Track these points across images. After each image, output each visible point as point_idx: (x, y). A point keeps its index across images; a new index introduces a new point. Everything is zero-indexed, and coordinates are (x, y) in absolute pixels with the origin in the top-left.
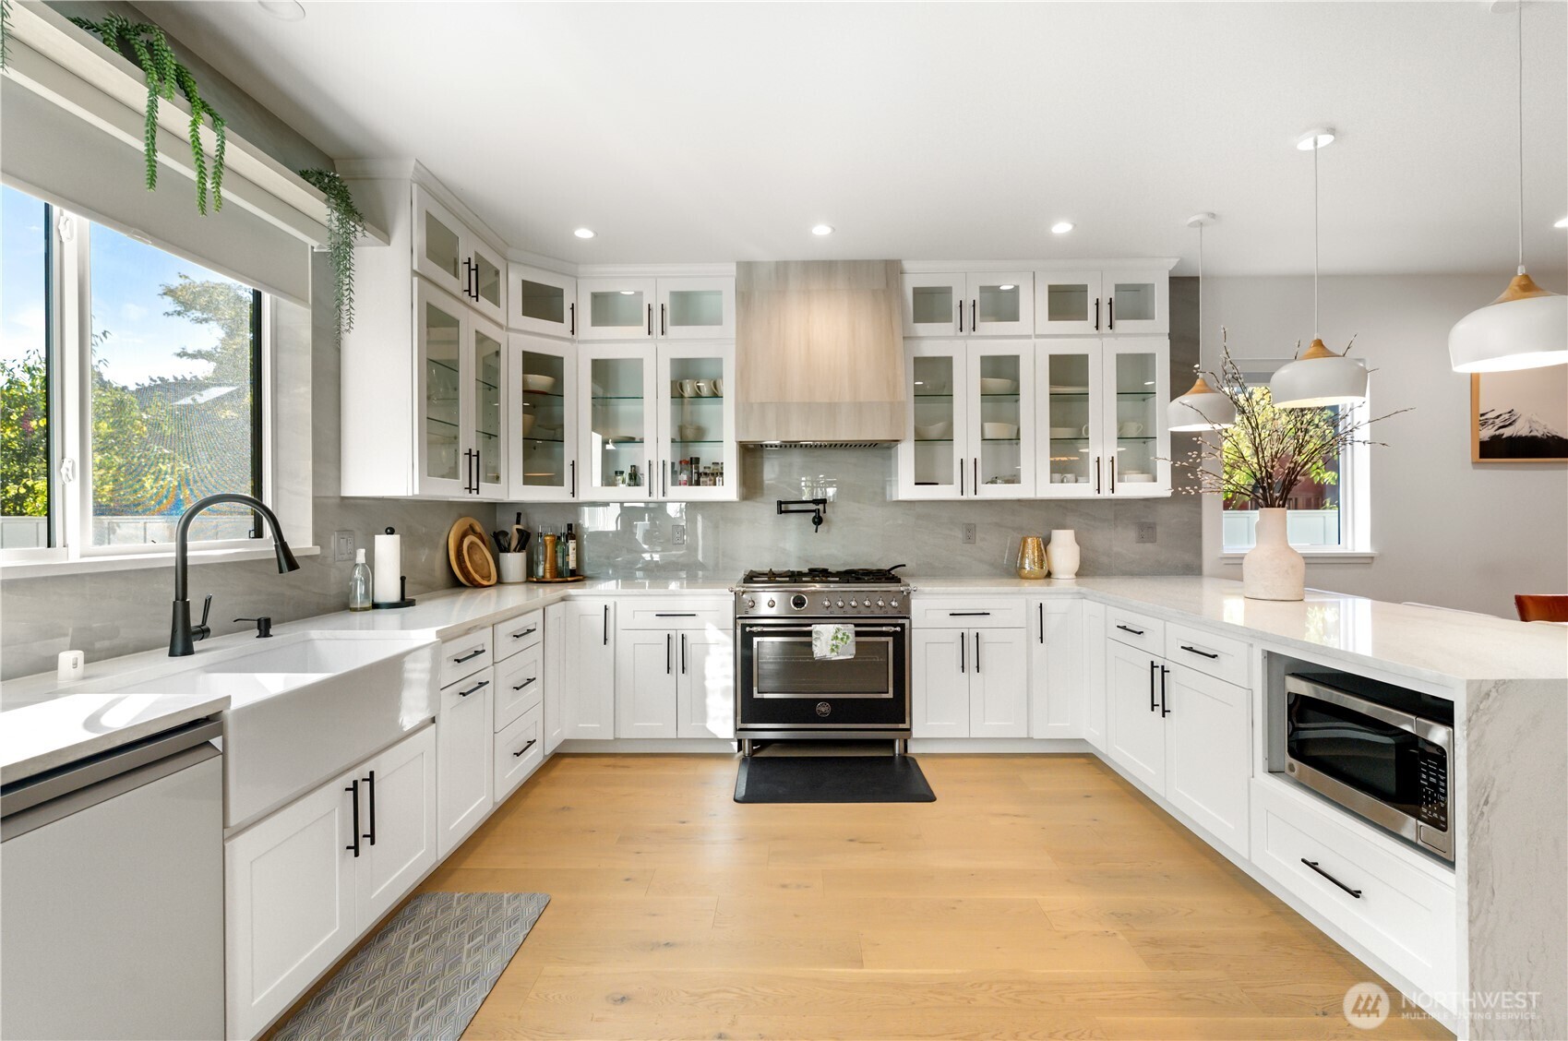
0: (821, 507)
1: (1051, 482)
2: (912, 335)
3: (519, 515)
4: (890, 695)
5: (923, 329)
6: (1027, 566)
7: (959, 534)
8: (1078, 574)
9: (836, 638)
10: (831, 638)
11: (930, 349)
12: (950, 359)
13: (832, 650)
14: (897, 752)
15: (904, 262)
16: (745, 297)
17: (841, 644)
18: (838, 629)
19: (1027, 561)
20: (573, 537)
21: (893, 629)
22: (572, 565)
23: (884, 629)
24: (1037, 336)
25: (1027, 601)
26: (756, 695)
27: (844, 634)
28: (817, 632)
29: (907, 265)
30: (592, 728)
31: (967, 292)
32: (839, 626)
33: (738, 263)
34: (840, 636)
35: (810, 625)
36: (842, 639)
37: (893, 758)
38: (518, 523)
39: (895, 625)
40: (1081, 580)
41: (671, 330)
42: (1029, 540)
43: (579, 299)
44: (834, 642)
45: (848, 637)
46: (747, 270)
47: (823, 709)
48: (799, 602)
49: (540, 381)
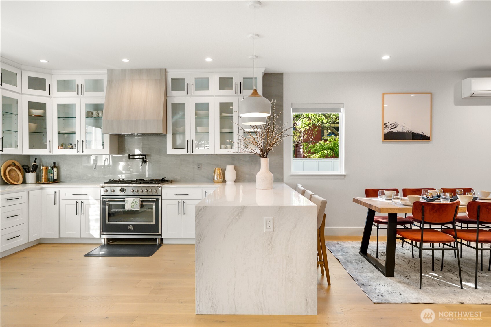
0: (144, 157)
1: (220, 148)
2: (171, 95)
3: (36, 159)
4: (154, 223)
5: (175, 93)
6: (215, 178)
7: (196, 167)
8: (236, 181)
9: (133, 203)
10: (131, 203)
11: (177, 101)
12: (184, 104)
13: (132, 207)
14: (158, 243)
15: (167, 69)
16: (110, 82)
17: (135, 205)
18: (134, 200)
19: (215, 176)
20: (56, 167)
21: (153, 200)
22: (55, 177)
23: (150, 200)
24: (216, 96)
25: (202, 190)
26: (107, 223)
27: (136, 201)
28: (126, 201)
29: (169, 70)
30: (51, 234)
31: (190, 80)
32: (135, 199)
33: (108, 69)
34: (134, 202)
35: (125, 198)
36: (135, 203)
37: (156, 245)
38: (35, 162)
39: (154, 199)
40: (236, 183)
41: (85, 93)
42: (217, 169)
43: (52, 82)
44: (132, 204)
45: (137, 202)
46: (111, 72)
47: (131, 228)
48: (122, 190)
49: (37, 112)
